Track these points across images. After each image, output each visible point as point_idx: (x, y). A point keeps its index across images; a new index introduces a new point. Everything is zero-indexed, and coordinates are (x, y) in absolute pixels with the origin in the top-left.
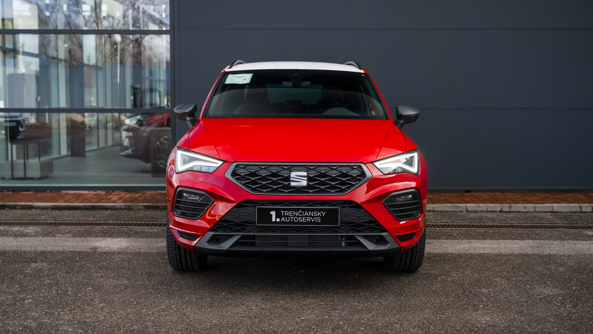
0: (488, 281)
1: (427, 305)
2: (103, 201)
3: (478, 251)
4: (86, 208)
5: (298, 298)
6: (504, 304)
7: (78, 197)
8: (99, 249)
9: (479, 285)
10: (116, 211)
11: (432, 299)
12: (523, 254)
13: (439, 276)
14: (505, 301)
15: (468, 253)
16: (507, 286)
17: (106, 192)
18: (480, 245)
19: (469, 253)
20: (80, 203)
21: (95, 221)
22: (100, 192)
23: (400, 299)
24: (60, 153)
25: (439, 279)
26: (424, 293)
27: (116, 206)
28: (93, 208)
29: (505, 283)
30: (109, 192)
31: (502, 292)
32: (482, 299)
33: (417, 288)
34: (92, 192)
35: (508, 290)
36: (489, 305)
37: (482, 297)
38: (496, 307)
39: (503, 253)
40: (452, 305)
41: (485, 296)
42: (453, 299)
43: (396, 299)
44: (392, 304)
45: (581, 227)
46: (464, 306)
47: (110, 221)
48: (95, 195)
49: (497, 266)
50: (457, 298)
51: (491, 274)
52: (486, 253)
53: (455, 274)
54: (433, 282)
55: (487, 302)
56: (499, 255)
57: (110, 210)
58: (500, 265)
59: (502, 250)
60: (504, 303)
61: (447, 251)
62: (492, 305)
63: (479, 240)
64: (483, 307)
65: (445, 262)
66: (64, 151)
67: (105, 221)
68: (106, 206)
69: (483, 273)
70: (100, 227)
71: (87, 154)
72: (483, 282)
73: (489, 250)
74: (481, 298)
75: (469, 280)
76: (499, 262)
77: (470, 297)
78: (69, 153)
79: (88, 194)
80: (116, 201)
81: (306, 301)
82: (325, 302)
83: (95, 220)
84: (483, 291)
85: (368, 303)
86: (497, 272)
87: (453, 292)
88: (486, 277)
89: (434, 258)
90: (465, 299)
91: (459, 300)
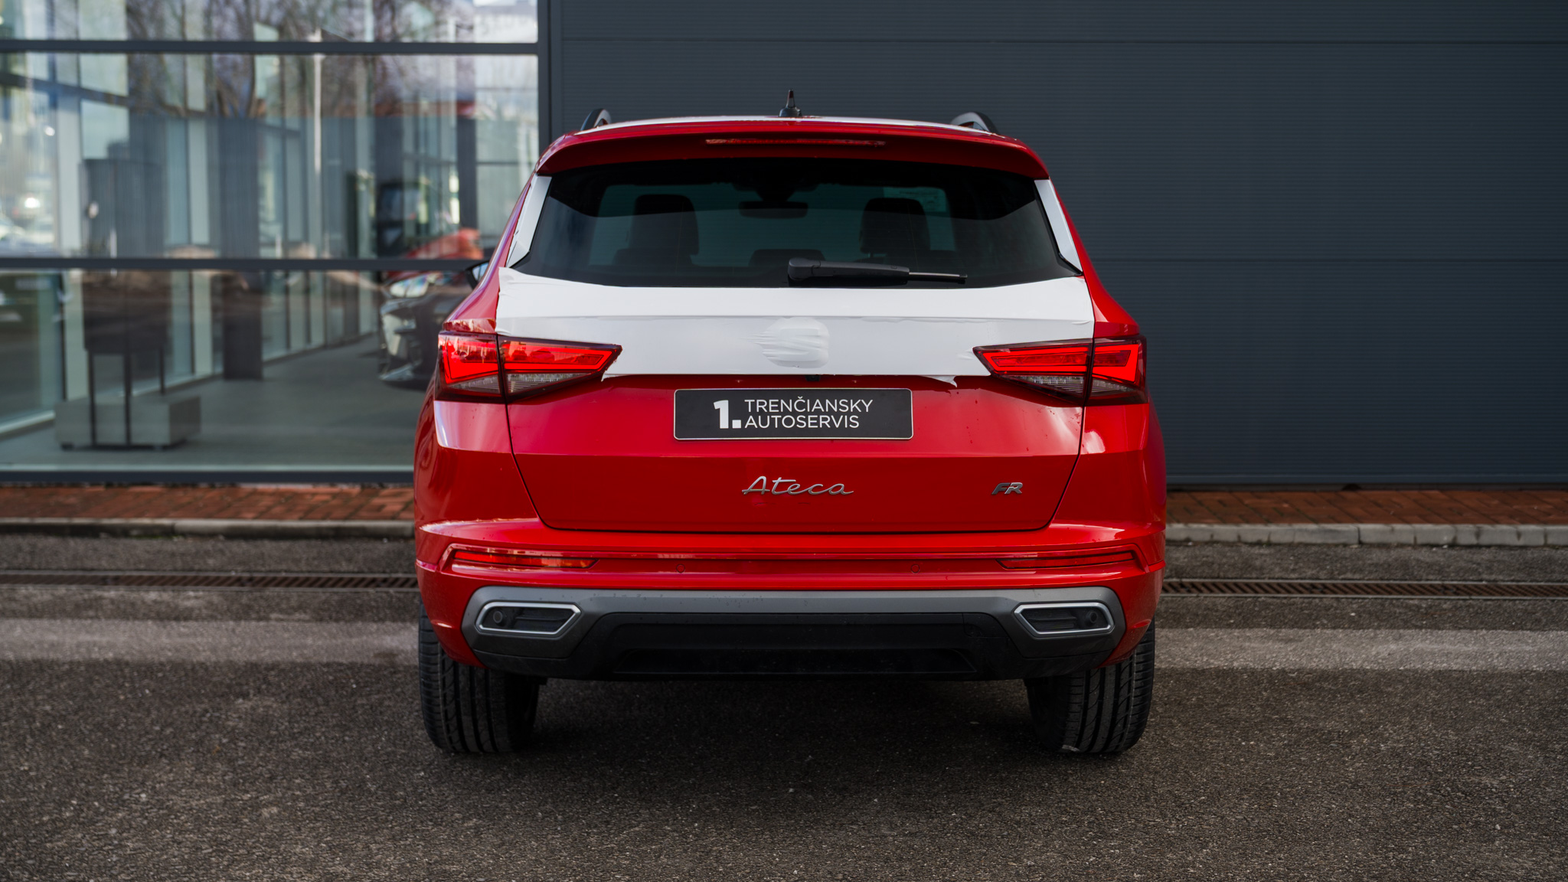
0: (1489, 752)
1: (1349, 824)
2: (363, 513)
3: (1431, 663)
4: (321, 535)
5: (994, 802)
6: (1557, 821)
7: (290, 503)
8: (400, 657)
9: (1470, 763)
10: (402, 542)
11: (1358, 807)
12: (1555, 672)
13: (1351, 735)
14: (1557, 810)
15: (1406, 670)
16: (1547, 768)
17: (363, 487)
18: (1431, 647)
19: (1410, 670)
20: (301, 519)
21: (358, 572)
22: (344, 487)
23: (1272, 806)
24: (193, 370)
25: (1356, 748)
26: (1329, 789)
27: (403, 529)
28: (339, 534)
29: (1537, 758)
30: (370, 487)
31: (1538, 786)
32: (1493, 807)
33: (1304, 774)
34: (323, 488)
35: (1553, 779)
36: (1516, 822)
37: (1490, 799)
38: (1537, 828)
39: (1502, 670)
40: (1416, 823)
41: (1496, 797)
42: (1412, 806)
43: (1260, 805)
44: (1253, 819)
46: (1451, 828)
47: (397, 572)
48: (334, 496)
49: (1498, 707)
50: (1424, 803)
51: (1490, 732)
52: (1454, 668)
53: (1391, 732)
54: (1343, 756)
55: (1509, 814)
56: (1492, 676)
57: (385, 541)
58: (1504, 704)
59: (1495, 661)
60: (1556, 819)
61: (1347, 664)
62: (1523, 823)
63: (1423, 630)
64: (1501, 828)
65: (1352, 695)
66: (205, 364)
67: (384, 572)
68: (376, 529)
69: (1467, 730)
70: (377, 592)
71: (269, 372)
72: (1476, 755)
73: (1459, 660)
74: (1489, 803)
75: (1436, 749)
76: (1499, 697)
77: (1456, 800)
78: (219, 370)
79: (314, 494)
80: (399, 513)
81: (1019, 811)
82: (1073, 815)
83: (356, 570)
84: (1486, 780)
85: (1189, 817)
86: (1504, 725)
87: (1404, 784)
88: (1480, 742)
89: (1318, 684)
90: (1447, 806)
91: (1430, 808)
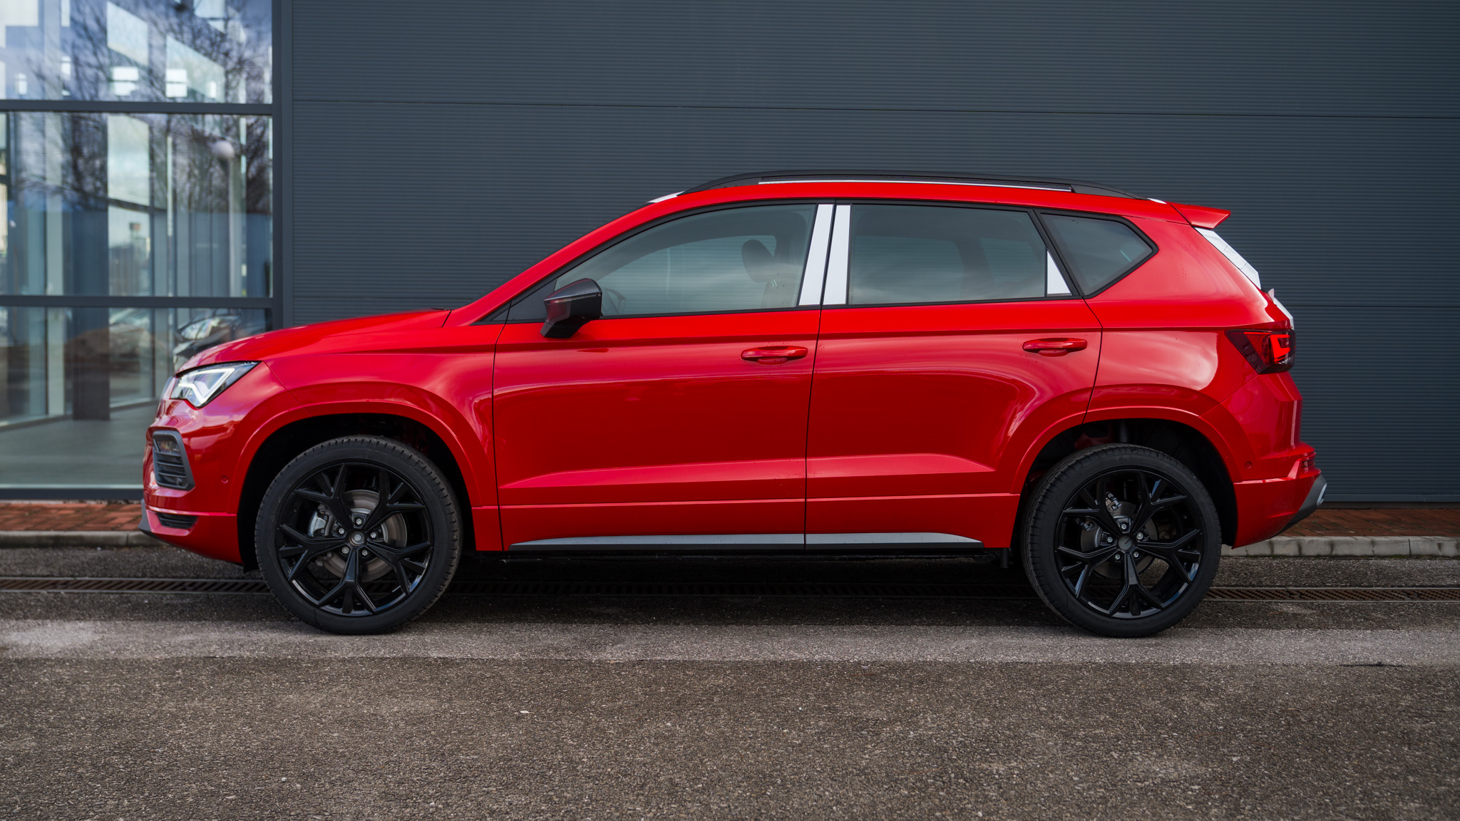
0: (1012, 739)
1: (833, 812)
2: (90, 525)
3: (1002, 656)
4: (40, 544)
5: (484, 791)
6: (1043, 808)
7: (28, 518)
9: (988, 750)
11: (851, 794)
12: (1115, 663)
13: (885, 724)
14: (1049, 797)
15: (977, 662)
16: (1060, 755)
17: (110, 503)
18: (1010, 641)
19: (979, 663)
20: (27, 530)
21: (48, 576)
22: (92, 503)
23: (765, 794)
24: (47, 411)
25: (884, 736)
26: (833, 775)
27: (118, 538)
28: (58, 543)
29: (1056, 744)
30: (116, 503)
31: (1043, 773)
32: (987, 793)
33: (817, 761)
34: (73, 504)
35: (1061, 765)
36: (1002, 809)
37: (988, 785)
38: (1019, 815)
39: (1066, 662)
40: (900, 810)
41: (996, 783)
42: (906, 793)
43: (752, 792)
44: (736, 807)
45: (1270, 595)
46: (934, 815)
48: (77, 510)
49: (1044, 696)
50: (920, 789)
51: (1022, 719)
52: (1022, 661)
53: (929, 720)
54: (867, 744)
55: (999, 800)
56: (1053, 668)
58: (1052, 694)
59: (1064, 654)
60: (1043, 805)
61: (923, 657)
62: (1009, 810)
63: (1011, 627)
64: (983, 815)
65: (911, 686)
66: (57, 407)
67: (72, 576)
68: (92, 538)
69: (1003, 718)
70: (48, 593)
71: (113, 415)
72: (998, 742)
73: (1030, 654)
74: (984, 790)
75: (963, 737)
76: (1050, 687)
77: (954, 787)
78: (70, 412)
79: (59, 509)
80: (122, 524)
81: (501, 799)
82: (555, 803)
83: (46, 574)
84: (995, 767)
85: (673, 806)
86: (1041, 713)
87: (912, 771)
88: (1009, 729)
89: (885, 675)
90: (941, 793)
91: (922, 794)
